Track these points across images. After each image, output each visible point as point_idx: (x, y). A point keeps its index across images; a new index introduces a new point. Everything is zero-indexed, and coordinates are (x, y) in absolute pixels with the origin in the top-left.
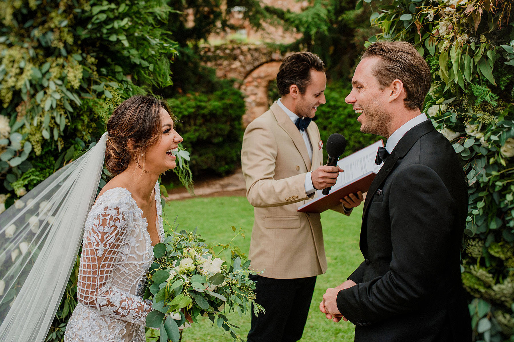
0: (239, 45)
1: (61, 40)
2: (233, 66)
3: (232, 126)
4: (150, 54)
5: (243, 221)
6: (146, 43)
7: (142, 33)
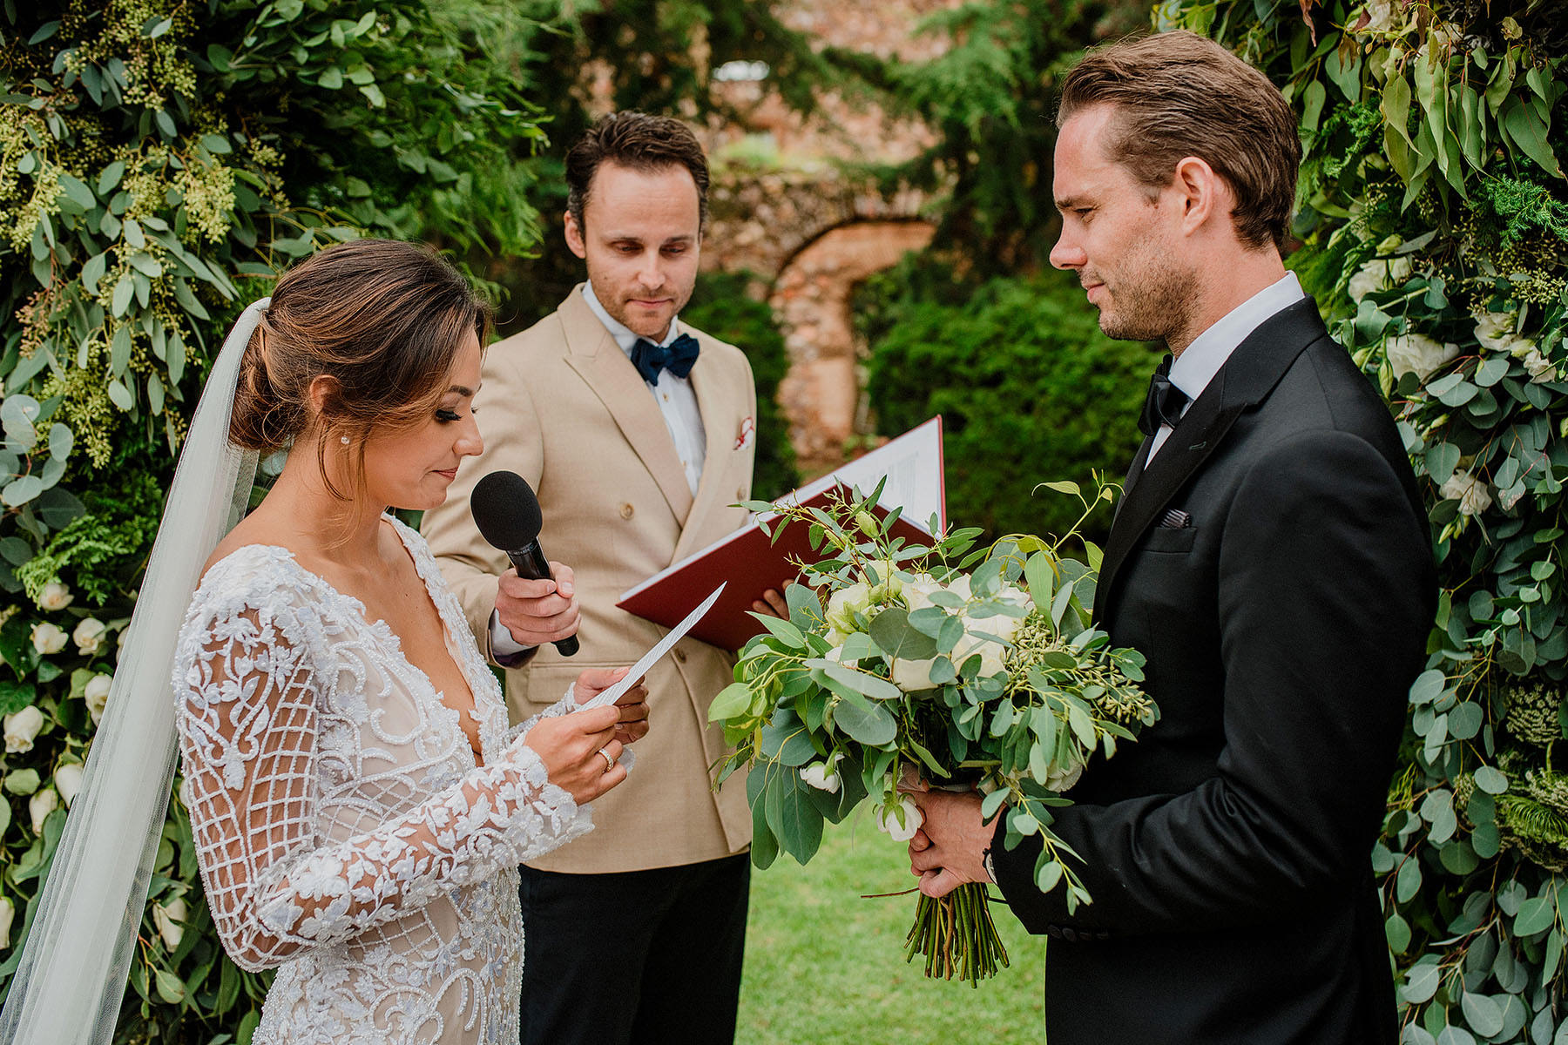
0: (756, 176)
1: (156, 86)
2: (743, 239)
4: (457, 141)
6: (443, 105)
7: (428, 72)
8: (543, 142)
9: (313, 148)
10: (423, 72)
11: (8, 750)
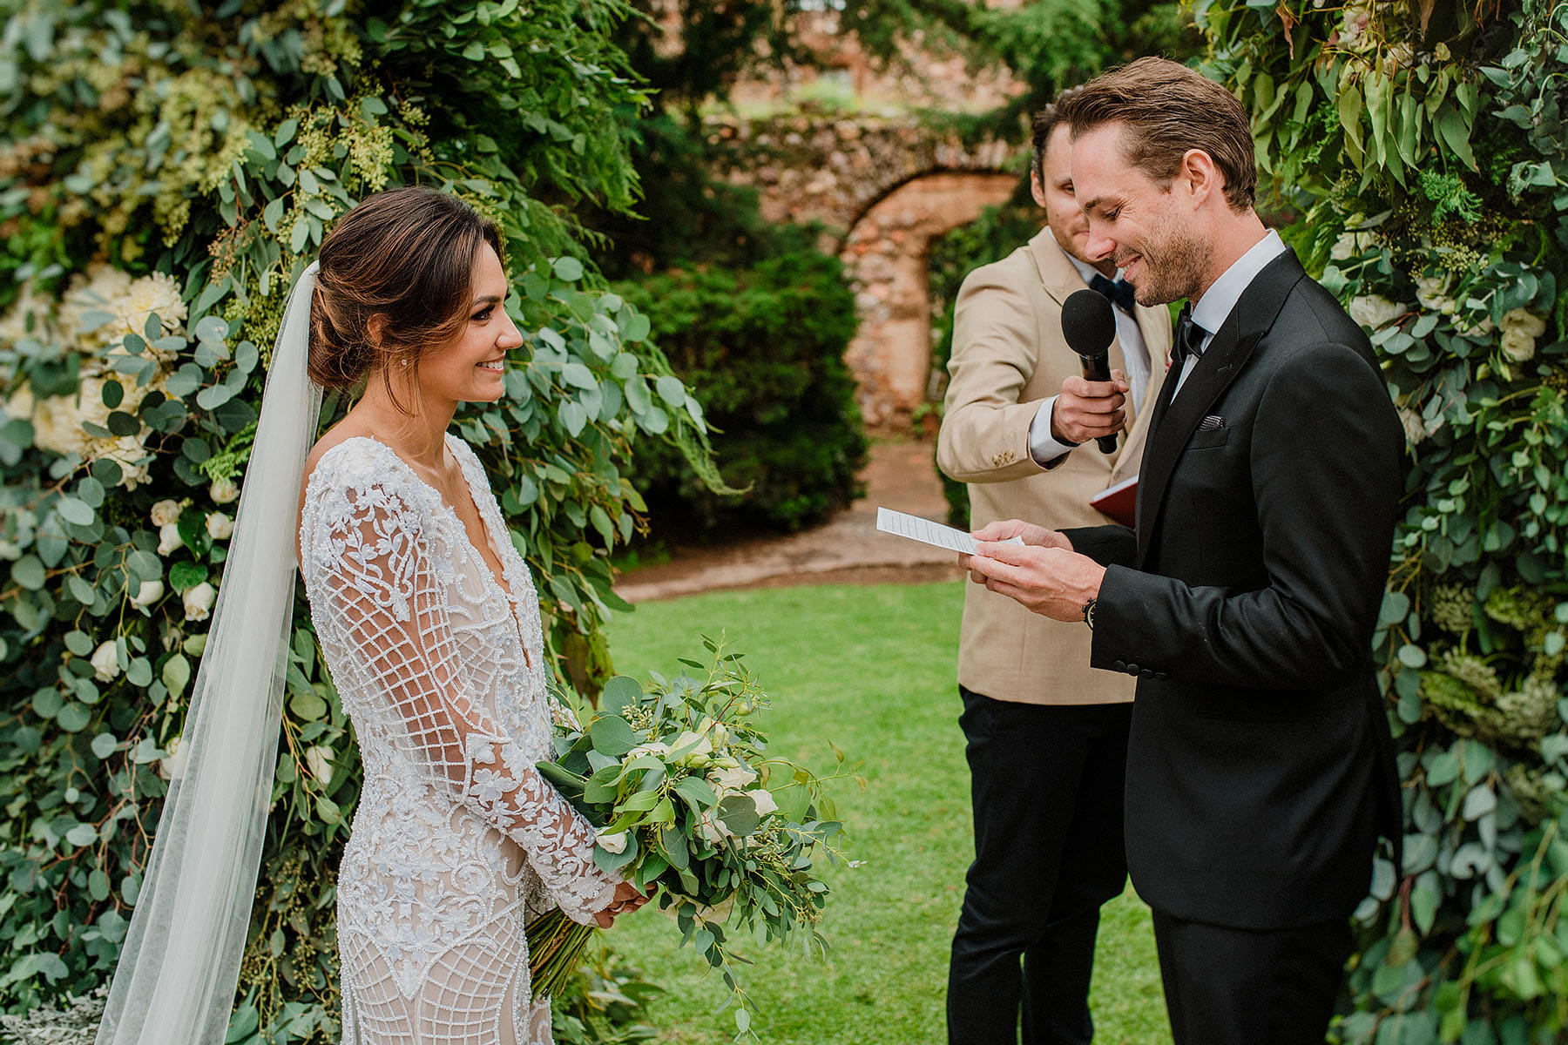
0: (831, 120)
1: (329, 56)
2: (815, 187)
3: (819, 373)
4: (574, 106)
5: (859, 649)
6: (563, 73)
7: (551, 44)
8: (647, 107)
9: (449, 109)
10: (546, 43)
11: (188, 618)
